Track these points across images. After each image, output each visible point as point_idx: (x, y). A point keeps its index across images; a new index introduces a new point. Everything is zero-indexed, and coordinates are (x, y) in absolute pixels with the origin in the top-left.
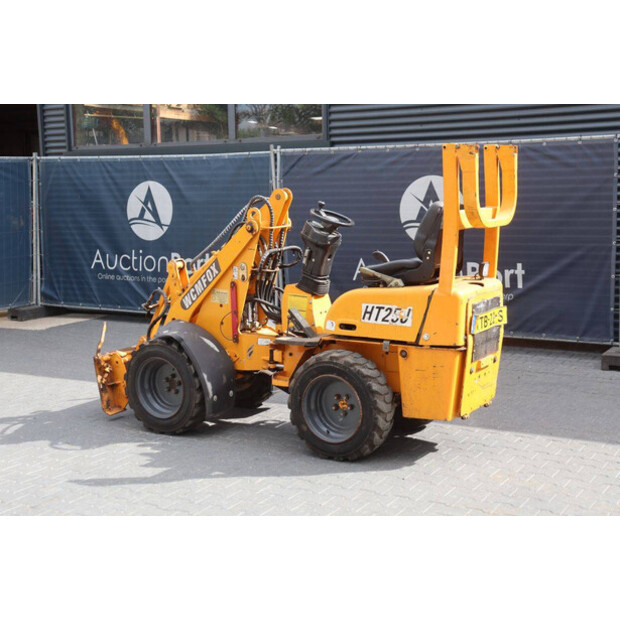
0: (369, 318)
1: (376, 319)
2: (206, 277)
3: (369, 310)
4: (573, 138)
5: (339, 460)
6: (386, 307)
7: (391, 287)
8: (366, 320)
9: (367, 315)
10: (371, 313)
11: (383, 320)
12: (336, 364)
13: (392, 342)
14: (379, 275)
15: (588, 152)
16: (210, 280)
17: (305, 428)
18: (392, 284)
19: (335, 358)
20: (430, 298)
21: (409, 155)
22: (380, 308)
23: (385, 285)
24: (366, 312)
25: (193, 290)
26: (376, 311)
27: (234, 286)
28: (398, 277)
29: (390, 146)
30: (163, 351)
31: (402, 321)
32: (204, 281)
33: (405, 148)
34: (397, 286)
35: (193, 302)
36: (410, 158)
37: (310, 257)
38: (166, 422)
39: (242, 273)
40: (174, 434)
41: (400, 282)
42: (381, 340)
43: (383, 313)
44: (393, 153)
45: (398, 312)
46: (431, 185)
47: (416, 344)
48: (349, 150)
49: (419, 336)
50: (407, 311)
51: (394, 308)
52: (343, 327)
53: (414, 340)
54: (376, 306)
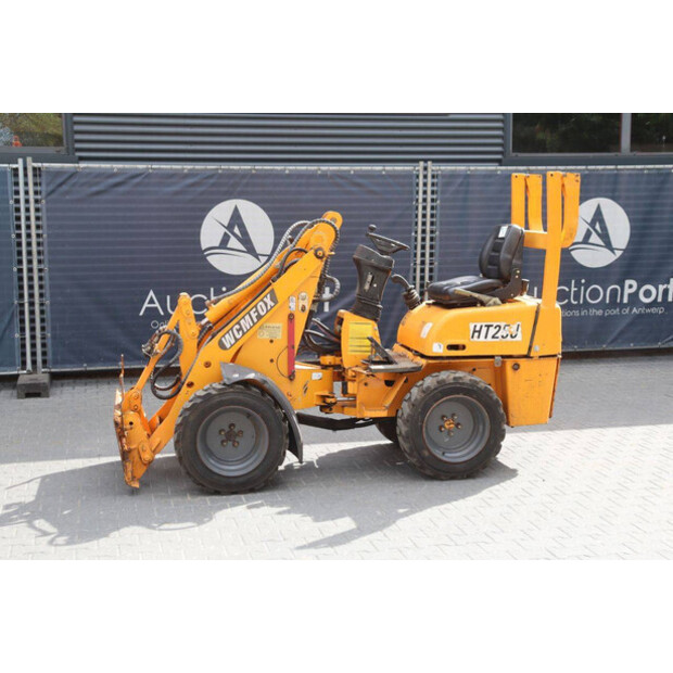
0: (479, 337)
1: (486, 337)
2: (257, 311)
4: (378, 168)
5: (462, 478)
7: (490, 305)
8: (475, 339)
9: (476, 334)
10: (479, 332)
11: (493, 337)
12: (463, 384)
13: (503, 357)
14: (476, 295)
15: (391, 181)
16: (262, 314)
17: (426, 453)
18: (491, 302)
19: (460, 378)
20: (537, 313)
21: (211, 176)
22: (488, 326)
23: (483, 304)
24: (475, 331)
25: (237, 327)
26: (484, 330)
27: (291, 318)
28: (494, 296)
29: (188, 167)
30: (241, 397)
31: (512, 336)
32: (254, 316)
33: (206, 169)
34: (495, 304)
35: (237, 340)
36: (212, 181)
37: (372, 283)
38: (241, 480)
39: (301, 303)
40: (252, 491)
41: (497, 300)
42: (492, 357)
43: (492, 331)
44: (191, 174)
46: (236, 210)
47: (527, 356)
48: (136, 169)
49: (530, 348)
50: (515, 326)
51: (502, 325)
52: (451, 347)
53: (525, 353)
54: (484, 324)
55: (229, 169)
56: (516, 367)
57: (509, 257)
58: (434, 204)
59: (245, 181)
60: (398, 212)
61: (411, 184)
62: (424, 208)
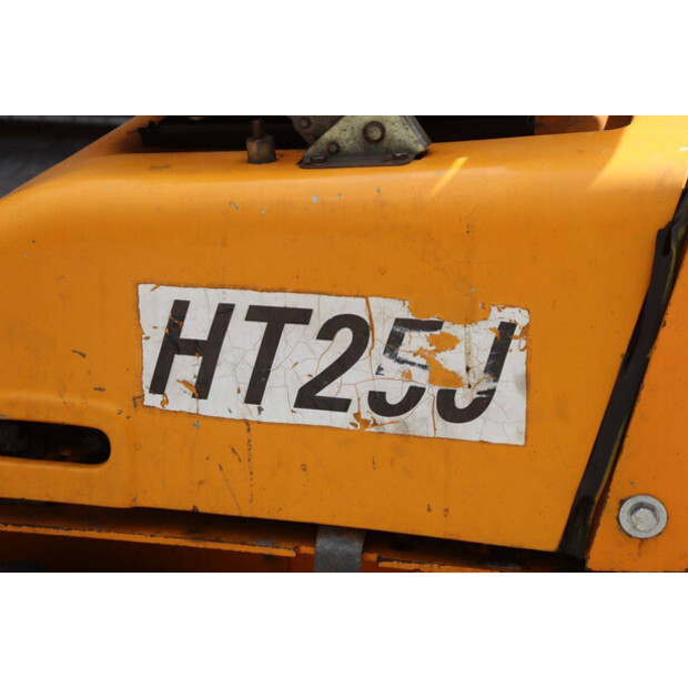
0: (202, 388)
1: (255, 394)
3: (196, 327)
6: (326, 308)
8: (179, 398)
9: (186, 367)
10: (209, 350)
11: (308, 397)
18: (342, 132)
22: (275, 321)
24: (174, 344)
26: (244, 339)
31: (446, 407)
34: (376, 151)
43: (302, 354)
45: (415, 341)
50: (482, 338)
51: (384, 313)
54: (243, 300)
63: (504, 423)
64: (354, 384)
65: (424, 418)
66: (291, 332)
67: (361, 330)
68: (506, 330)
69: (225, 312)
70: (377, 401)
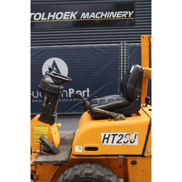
0: (107, 142)
1: (112, 142)
3: (107, 137)
6: (119, 134)
7: (117, 120)
8: (105, 143)
9: (106, 140)
10: (108, 139)
11: (118, 142)
13: (124, 155)
15: (111, 50)
18: (118, 117)
22: (114, 135)
24: (104, 138)
26: (111, 137)
28: (120, 113)
29: (37, 47)
31: (131, 142)
33: (43, 48)
34: (121, 119)
37: (47, 102)
41: (122, 115)
42: (118, 155)
43: (117, 138)
45: (128, 136)
47: (142, 156)
49: (144, 150)
50: (134, 135)
51: (125, 134)
52: (88, 149)
53: (141, 154)
54: (111, 134)
55: (51, 47)
56: (134, 163)
57: (132, 86)
58: (127, 58)
59: (56, 52)
60: (113, 61)
61: (118, 51)
62: (123, 59)
63: (136, 143)
64: (122, 141)
65: (129, 143)
66: (116, 136)
67: (123, 135)
68: (136, 134)
69: (109, 135)
70: (124, 142)
